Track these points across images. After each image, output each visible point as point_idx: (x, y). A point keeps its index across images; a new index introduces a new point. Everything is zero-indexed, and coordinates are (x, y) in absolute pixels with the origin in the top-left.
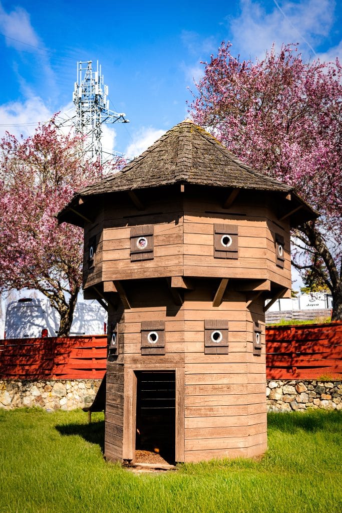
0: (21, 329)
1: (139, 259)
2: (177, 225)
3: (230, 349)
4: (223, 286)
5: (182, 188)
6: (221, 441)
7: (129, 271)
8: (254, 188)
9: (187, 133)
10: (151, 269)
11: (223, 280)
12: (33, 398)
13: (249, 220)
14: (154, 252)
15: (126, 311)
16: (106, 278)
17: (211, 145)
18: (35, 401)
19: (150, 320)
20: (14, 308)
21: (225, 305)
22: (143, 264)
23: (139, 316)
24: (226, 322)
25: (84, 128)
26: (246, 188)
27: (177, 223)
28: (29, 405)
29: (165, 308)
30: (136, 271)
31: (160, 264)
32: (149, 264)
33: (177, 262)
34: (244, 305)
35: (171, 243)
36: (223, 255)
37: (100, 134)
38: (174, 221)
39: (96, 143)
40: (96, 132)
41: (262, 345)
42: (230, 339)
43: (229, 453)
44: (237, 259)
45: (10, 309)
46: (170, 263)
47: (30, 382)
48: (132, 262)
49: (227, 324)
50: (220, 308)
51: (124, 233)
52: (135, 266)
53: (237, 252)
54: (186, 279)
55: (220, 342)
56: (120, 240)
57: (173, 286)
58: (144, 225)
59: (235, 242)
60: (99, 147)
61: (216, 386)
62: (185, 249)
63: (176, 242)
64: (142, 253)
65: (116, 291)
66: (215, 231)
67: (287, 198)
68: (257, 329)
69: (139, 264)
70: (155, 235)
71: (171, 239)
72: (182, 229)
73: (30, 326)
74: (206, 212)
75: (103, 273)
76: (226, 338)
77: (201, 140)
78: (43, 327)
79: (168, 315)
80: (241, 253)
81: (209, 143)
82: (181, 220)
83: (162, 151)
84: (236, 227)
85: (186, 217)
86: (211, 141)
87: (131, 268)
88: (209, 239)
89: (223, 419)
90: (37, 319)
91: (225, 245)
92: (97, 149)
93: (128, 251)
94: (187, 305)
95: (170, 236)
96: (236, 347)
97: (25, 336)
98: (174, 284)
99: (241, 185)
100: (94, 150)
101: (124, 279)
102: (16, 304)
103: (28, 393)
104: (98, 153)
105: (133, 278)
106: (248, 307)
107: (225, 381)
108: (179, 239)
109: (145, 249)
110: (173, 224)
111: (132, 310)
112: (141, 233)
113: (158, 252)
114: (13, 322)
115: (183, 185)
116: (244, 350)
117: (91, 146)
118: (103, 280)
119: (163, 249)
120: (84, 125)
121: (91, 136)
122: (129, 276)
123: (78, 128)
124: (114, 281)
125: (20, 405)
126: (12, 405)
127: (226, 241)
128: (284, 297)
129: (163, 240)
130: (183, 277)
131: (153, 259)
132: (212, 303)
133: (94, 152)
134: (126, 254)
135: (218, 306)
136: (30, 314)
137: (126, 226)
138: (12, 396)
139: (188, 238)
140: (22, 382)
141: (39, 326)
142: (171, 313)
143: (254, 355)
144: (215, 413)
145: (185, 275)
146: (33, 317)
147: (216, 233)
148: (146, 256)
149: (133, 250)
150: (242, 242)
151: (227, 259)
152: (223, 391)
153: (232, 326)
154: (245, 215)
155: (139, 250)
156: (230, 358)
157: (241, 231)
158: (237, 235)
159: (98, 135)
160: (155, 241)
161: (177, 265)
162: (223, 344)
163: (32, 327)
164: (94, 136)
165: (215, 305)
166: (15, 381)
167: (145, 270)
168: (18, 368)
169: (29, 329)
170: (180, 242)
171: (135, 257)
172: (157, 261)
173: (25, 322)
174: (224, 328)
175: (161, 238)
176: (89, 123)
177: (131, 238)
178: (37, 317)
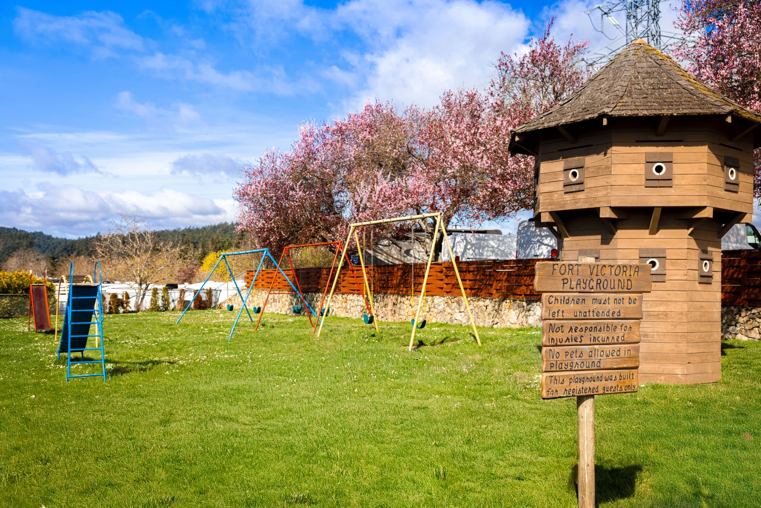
0: (531, 249)
1: (571, 191)
2: (606, 157)
3: (667, 277)
4: (656, 215)
5: (605, 122)
6: (657, 366)
7: (563, 203)
8: (685, 114)
9: (632, 56)
10: (582, 200)
11: (655, 209)
12: (537, 318)
13: (687, 146)
14: (585, 183)
15: (565, 239)
16: (543, 209)
17: (656, 67)
18: (538, 321)
19: (586, 248)
20: (524, 227)
21: (663, 233)
22: (575, 196)
23: (577, 244)
24: (664, 250)
25: (639, 10)
26: (675, 114)
27: (605, 154)
28: (533, 325)
29: (599, 237)
30: (569, 202)
31: (590, 195)
32: (581, 195)
33: (605, 192)
34: (685, 233)
35: (600, 174)
36: (656, 183)
37: (657, 15)
38: (603, 153)
39: (653, 27)
40: (652, 13)
41: (713, 273)
42: (668, 266)
43: (664, 378)
44: (671, 187)
45: (520, 229)
46: (598, 194)
47: (533, 301)
48: (565, 193)
49: (665, 253)
50: (657, 236)
51: (558, 166)
52: (568, 197)
53: (671, 180)
54: (614, 209)
55: (656, 270)
56: (555, 173)
57: (601, 216)
58: (576, 158)
59: (669, 170)
60: (657, 31)
61: (651, 313)
62: (612, 180)
63: (604, 173)
64: (574, 184)
65: (553, 221)
66: (646, 160)
67: (727, 120)
68: (705, 256)
69: (571, 195)
70: (586, 166)
71: (600, 171)
72: (610, 160)
73: (539, 246)
74: (637, 141)
75: (540, 204)
76: (663, 266)
77: (648, 61)
78: (551, 246)
79: (602, 243)
80: (676, 181)
81: (656, 65)
82: (609, 151)
83: (603, 79)
84: (671, 154)
85: (614, 148)
86: (658, 62)
87: (565, 199)
88: (641, 168)
89: (659, 345)
90: (546, 239)
91: (657, 174)
92: (653, 33)
93: (561, 184)
94: (620, 234)
95: (599, 168)
96: (675, 275)
97: (535, 256)
98: (603, 214)
99: (670, 112)
100: (650, 35)
101: (559, 210)
102: (526, 224)
103: (531, 312)
104: (655, 39)
105: (566, 209)
106: (690, 235)
107: (662, 309)
108: (607, 170)
109: (576, 181)
110: (601, 156)
111: (570, 238)
112: (574, 165)
113: (589, 183)
114: (524, 241)
115: (605, 118)
116: (685, 278)
117: (646, 31)
118: (540, 211)
119: (593, 181)
120: (637, 7)
121: (646, 18)
122: (563, 207)
123: (630, 11)
124: (549, 212)
125: (525, 324)
126: (518, 324)
127: (659, 169)
128: (742, 222)
129: (593, 172)
130: (610, 207)
131: (583, 190)
132: (648, 231)
133: (651, 38)
134: (560, 186)
135: (655, 234)
136: (539, 233)
137: (561, 159)
138: (517, 315)
139: (615, 170)
140: (526, 302)
141: (547, 245)
142: (606, 241)
143: (700, 283)
144: (650, 339)
145: (612, 206)
146: (542, 237)
147: (647, 162)
148: (577, 187)
149: (567, 182)
150: (677, 169)
151: (660, 187)
152: (659, 318)
153: (669, 255)
154: (682, 141)
155: (571, 181)
156: (668, 285)
157: (676, 158)
158: (672, 162)
159: (656, 17)
160: (586, 173)
161: (605, 196)
162: (659, 272)
163: (541, 247)
164: (650, 18)
165: (651, 233)
166: (520, 301)
167: (577, 201)
168: (524, 288)
169: (539, 249)
170: (609, 173)
171: (568, 189)
172: (588, 192)
173: (535, 242)
174: (661, 256)
175: (591, 170)
176: (643, 4)
177: (565, 170)
178: (546, 236)
